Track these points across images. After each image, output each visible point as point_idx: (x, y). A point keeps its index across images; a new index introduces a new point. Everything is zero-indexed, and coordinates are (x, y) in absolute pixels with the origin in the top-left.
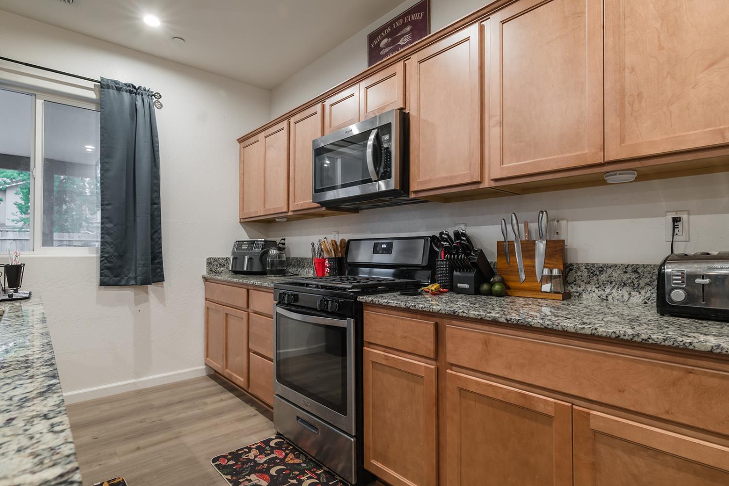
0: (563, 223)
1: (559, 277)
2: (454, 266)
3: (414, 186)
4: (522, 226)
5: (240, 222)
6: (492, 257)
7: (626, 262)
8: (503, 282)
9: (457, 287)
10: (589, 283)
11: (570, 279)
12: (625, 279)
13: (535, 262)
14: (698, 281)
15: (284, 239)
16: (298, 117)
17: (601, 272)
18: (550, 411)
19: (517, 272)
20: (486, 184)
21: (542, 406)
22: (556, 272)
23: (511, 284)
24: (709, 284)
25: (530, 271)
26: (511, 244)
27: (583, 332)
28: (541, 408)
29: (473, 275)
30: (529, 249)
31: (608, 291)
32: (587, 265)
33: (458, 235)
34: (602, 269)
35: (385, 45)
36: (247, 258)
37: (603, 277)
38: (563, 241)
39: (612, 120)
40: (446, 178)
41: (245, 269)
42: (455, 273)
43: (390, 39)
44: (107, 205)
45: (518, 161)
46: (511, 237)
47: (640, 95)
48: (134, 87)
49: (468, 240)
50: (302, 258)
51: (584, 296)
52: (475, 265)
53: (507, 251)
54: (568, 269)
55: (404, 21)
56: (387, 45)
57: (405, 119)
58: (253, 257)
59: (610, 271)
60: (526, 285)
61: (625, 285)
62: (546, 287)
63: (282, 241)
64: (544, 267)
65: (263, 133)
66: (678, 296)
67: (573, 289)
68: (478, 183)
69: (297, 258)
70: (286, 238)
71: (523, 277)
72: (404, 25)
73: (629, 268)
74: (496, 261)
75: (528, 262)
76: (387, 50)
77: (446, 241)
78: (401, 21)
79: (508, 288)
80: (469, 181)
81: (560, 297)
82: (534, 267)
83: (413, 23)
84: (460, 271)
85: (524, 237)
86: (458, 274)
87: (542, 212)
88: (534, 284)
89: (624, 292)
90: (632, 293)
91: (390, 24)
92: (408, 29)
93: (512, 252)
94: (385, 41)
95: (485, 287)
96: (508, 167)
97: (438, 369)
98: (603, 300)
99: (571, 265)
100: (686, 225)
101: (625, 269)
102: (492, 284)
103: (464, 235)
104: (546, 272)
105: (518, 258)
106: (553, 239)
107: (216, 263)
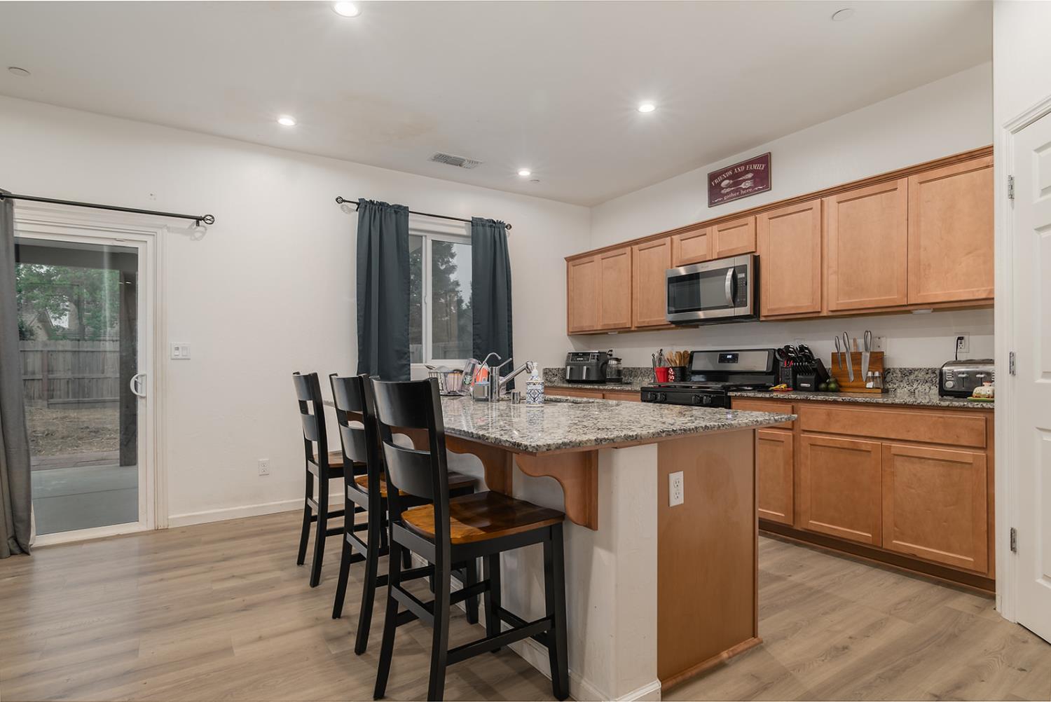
0: (883, 339)
1: (879, 377)
2: (796, 371)
3: (764, 311)
4: (851, 341)
5: (568, 335)
6: (828, 365)
7: (928, 367)
8: (836, 382)
9: (800, 386)
10: (902, 381)
11: (888, 379)
12: (927, 377)
13: (861, 368)
14: (978, 376)
15: (611, 351)
16: (643, 245)
17: (910, 374)
18: (869, 448)
19: (847, 375)
20: (824, 313)
21: (863, 446)
22: (877, 374)
23: (843, 384)
24: (984, 377)
25: (858, 374)
26: (843, 354)
27: (888, 402)
28: (864, 448)
29: (813, 377)
30: (857, 358)
31: (915, 386)
32: (901, 369)
33: (802, 348)
34: (911, 371)
35: (727, 185)
36: (585, 367)
37: (912, 377)
38: (883, 352)
39: (912, 278)
40: (793, 308)
41: (584, 378)
42: (798, 376)
43: (731, 181)
44: (478, 324)
45: (849, 299)
46: (843, 350)
47: (929, 265)
48: (494, 222)
49: (810, 352)
50: (634, 368)
51: (898, 391)
52: (815, 370)
53: (840, 359)
54: (886, 372)
55: (745, 169)
56: (729, 186)
57: (756, 261)
58: (590, 367)
59: (916, 373)
60: (854, 384)
61: (927, 382)
62: (870, 385)
63: (610, 353)
64: (869, 371)
65: (600, 255)
66: (949, 385)
67: (890, 386)
68: (819, 312)
69: (628, 368)
70: (613, 350)
71: (852, 379)
72: (747, 172)
73: (930, 371)
74: (831, 367)
75: (856, 368)
76: (728, 190)
77: (792, 352)
78: (743, 168)
79: (841, 386)
80: (812, 311)
81: (880, 391)
82: (861, 371)
83: (756, 172)
84: (802, 375)
85: (853, 350)
86: (801, 377)
87: (867, 332)
88: (860, 384)
89: (926, 386)
90: (932, 387)
91: (732, 168)
92: (750, 175)
93: (844, 361)
94: (726, 182)
95: (823, 386)
96: (842, 303)
97: (794, 436)
98: (912, 392)
99: (889, 369)
100: (967, 342)
101: (927, 371)
102: (828, 384)
103: (807, 348)
104: (870, 374)
105: (849, 366)
106: (875, 351)
107: (550, 373)
